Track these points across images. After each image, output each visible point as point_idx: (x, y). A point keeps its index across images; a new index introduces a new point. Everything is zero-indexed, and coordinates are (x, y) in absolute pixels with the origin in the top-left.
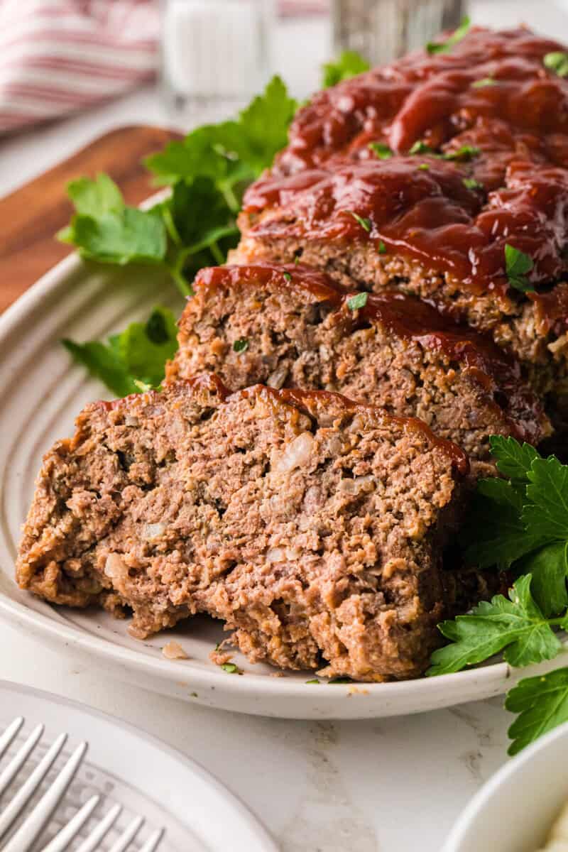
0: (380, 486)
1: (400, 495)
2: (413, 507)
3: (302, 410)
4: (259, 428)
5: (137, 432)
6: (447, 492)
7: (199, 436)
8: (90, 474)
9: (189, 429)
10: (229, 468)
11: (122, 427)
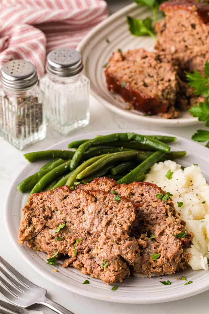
0: (115, 217)
1: (121, 219)
2: (125, 222)
3: (93, 196)
4: (81, 201)
5: (46, 202)
6: (134, 217)
7: (64, 203)
8: (36, 213)
9: (61, 201)
10: (73, 213)
11: (42, 201)
